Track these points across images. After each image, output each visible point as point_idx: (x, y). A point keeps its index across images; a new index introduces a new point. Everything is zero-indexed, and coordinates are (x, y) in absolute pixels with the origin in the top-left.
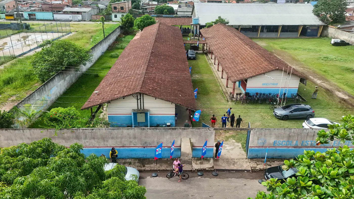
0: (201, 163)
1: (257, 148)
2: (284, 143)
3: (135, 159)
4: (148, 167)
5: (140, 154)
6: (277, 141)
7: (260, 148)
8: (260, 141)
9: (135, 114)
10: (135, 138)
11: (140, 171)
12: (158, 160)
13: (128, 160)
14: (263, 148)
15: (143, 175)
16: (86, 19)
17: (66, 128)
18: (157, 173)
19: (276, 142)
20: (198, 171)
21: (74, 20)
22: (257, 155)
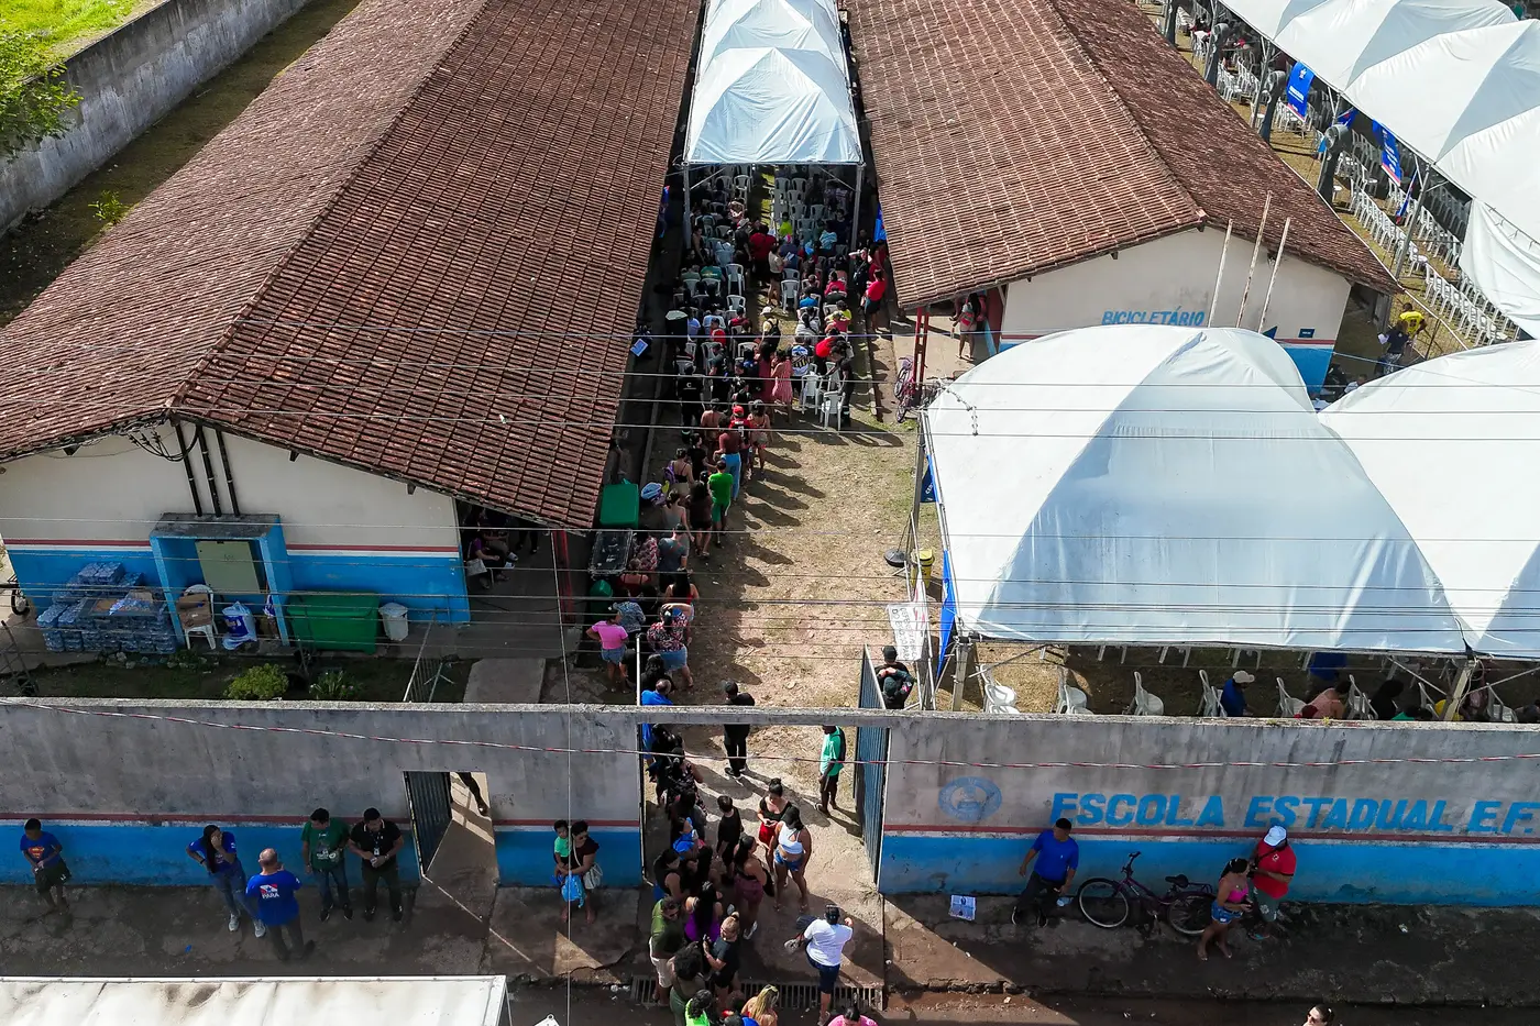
1: (938, 835)
2: (1123, 808)
6: (1075, 796)
7: (959, 834)
8: (957, 795)
10: (74, 764)
14: (983, 835)
19: (1066, 801)
22: (944, 876)
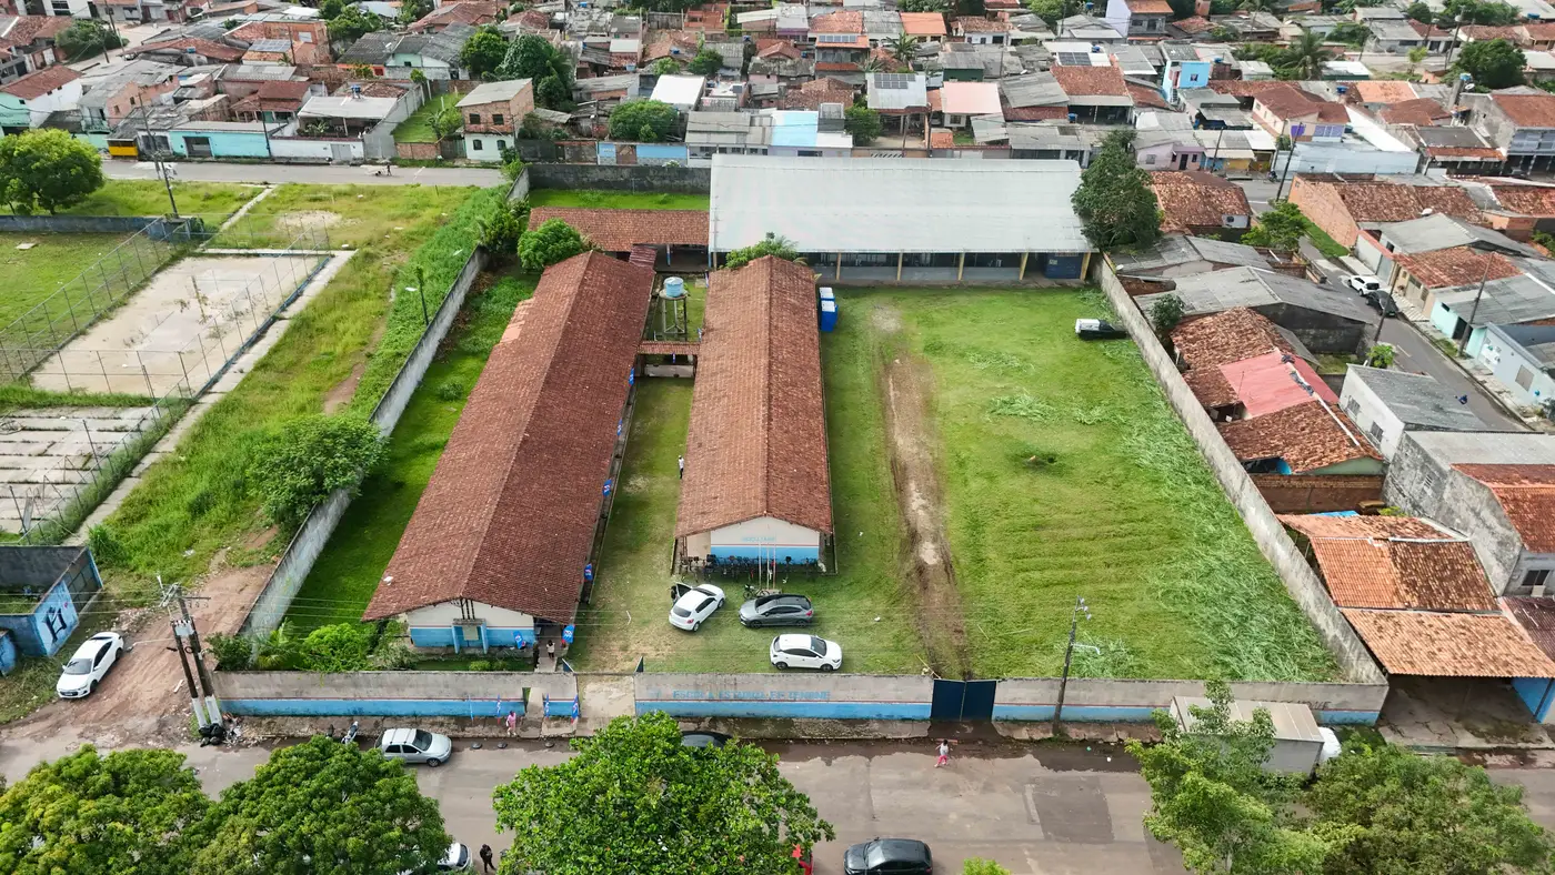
0: (557, 726)
1: (649, 702)
3: (451, 717)
4: (469, 732)
5: (458, 710)
7: (653, 702)
9: (459, 630)
10: (447, 686)
11: (453, 739)
12: (489, 720)
13: (440, 719)
15: (457, 744)
16: (377, 153)
17: (336, 671)
18: (482, 742)
20: (549, 738)
21: (338, 159)
